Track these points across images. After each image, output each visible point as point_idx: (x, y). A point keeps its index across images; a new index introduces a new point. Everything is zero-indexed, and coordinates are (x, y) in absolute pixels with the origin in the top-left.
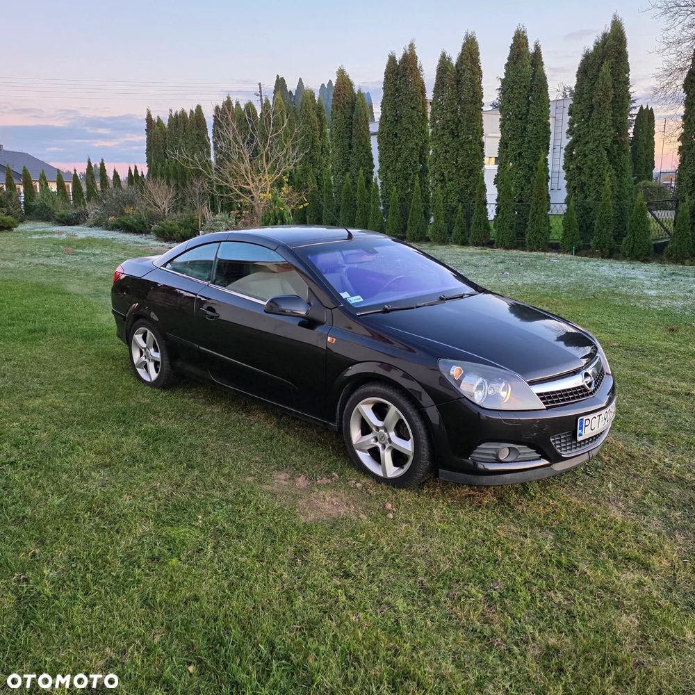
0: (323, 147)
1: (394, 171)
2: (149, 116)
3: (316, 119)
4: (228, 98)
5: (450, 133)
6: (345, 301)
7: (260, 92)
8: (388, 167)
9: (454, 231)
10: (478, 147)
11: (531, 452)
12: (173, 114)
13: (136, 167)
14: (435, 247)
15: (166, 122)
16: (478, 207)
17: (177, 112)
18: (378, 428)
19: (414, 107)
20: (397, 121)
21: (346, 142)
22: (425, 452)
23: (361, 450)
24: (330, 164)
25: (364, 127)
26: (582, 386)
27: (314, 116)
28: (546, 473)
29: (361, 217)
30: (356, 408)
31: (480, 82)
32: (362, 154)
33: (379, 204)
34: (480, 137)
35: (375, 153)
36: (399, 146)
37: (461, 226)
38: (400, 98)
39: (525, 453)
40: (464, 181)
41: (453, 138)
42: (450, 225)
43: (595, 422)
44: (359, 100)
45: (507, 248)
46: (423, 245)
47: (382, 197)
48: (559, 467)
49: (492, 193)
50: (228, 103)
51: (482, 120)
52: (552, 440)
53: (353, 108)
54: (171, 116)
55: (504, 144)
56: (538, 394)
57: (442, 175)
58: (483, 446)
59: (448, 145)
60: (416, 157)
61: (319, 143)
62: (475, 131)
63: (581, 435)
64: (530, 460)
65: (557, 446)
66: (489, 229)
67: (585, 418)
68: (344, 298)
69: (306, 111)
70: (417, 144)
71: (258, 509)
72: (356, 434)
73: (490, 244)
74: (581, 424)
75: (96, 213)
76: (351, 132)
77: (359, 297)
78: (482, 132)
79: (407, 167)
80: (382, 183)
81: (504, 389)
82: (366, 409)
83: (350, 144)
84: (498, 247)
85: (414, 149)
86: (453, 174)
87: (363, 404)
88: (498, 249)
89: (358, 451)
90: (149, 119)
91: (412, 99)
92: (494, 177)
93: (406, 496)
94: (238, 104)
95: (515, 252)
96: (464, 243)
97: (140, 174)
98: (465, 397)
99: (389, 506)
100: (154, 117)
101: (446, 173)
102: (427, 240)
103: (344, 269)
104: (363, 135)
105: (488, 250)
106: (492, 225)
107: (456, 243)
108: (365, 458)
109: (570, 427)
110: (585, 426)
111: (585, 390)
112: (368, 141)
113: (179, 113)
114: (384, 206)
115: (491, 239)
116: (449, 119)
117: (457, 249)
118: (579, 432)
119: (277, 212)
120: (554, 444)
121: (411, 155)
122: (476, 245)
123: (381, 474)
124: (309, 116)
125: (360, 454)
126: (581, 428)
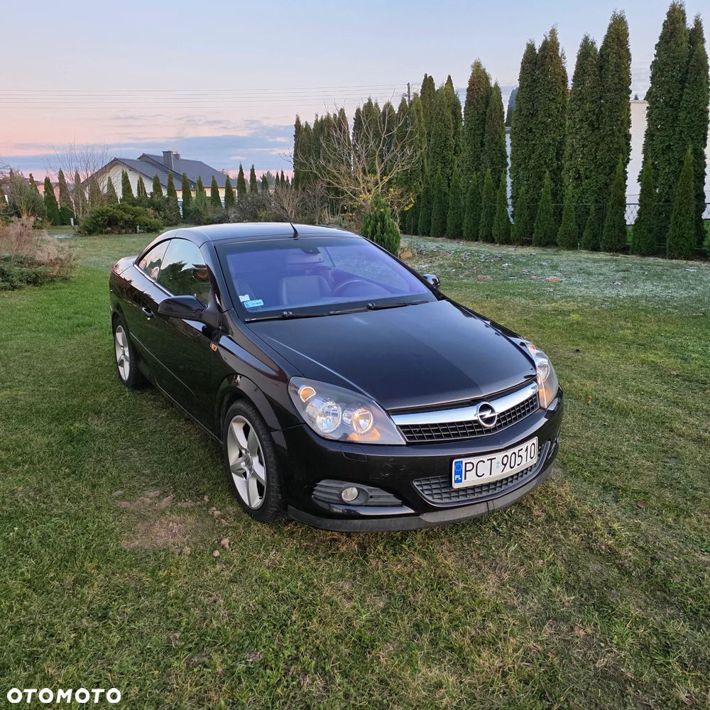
0: (457, 145)
1: (526, 169)
2: (298, 121)
3: (451, 117)
4: (370, 100)
5: (588, 125)
6: (241, 305)
7: (409, 92)
8: (520, 165)
9: (585, 234)
10: (623, 140)
11: (387, 496)
12: (319, 119)
13: (282, 172)
14: (562, 252)
15: (312, 127)
16: (612, 208)
17: (322, 117)
18: (246, 451)
19: (554, 99)
20: (532, 114)
21: (479, 139)
22: (274, 483)
23: (236, 474)
24: (461, 162)
25: (498, 123)
26: (476, 421)
27: (448, 114)
28: (413, 524)
29: (486, 219)
30: (230, 426)
31: (628, 67)
32: (494, 152)
33: (508, 205)
34: (625, 128)
35: (509, 150)
36: (534, 142)
37: (593, 230)
38: (537, 90)
39: (379, 497)
40: (602, 178)
41: (593, 131)
42: (581, 227)
43: (484, 468)
44: (495, 92)
45: (643, 255)
46: (548, 250)
47: (512, 197)
48: (428, 518)
49: (633, 191)
50: (370, 103)
51: (629, 110)
52: (416, 483)
53: (487, 102)
54: (316, 121)
55: (649, 135)
56: (402, 427)
57: (578, 172)
58: (323, 483)
59: (586, 139)
60: (552, 152)
61: (452, 142)
62: (619, 122)
64: (386, 506)
65: (426, 492)
66: (625, 233)
67: (465, 460)
68: (241, 301)
69: (440, 109)
70: (554, 140)
72: (233, 456)
73: (625, 250)
76: (483, 128)
77: (261, 301)
78: (629, 122)
79: (541, 165)
80: (513, 183)
82: (237, 428)
83: (482, 142)
84: (632, 254)
85: (550, 144)
86: (591, 171)
87: (235, 421)
88: (633, 256)
89: (233, 474)
90: (298, 125)
91: (550, 90)
92: (638, 174)
94: (376, 105)
95: (651, 260)
96: (595, 249)
97: (285, 179)
98: (306, 423)
99: (225, 541)
100: (303, 123)
101: (582, 170)
102: (556, 245)
104: (496, 132)
105: (621, 257)
106: (630, 229)
107: (586, 248)
108: (238, 482)
109: (442, 471)
110: (466, 471)
111: (480, 426)
112: (502, 138)
113: (324, 117)
114: (513, 206)
115: (627, 244)
116: (588, 110)
117: (584, 255)
119: (378, 214)
120: (419, 489)
121: (547, 151)
122: (609, 250)
123: (247, 502)
124: (443, 115)
125: (235, 477)
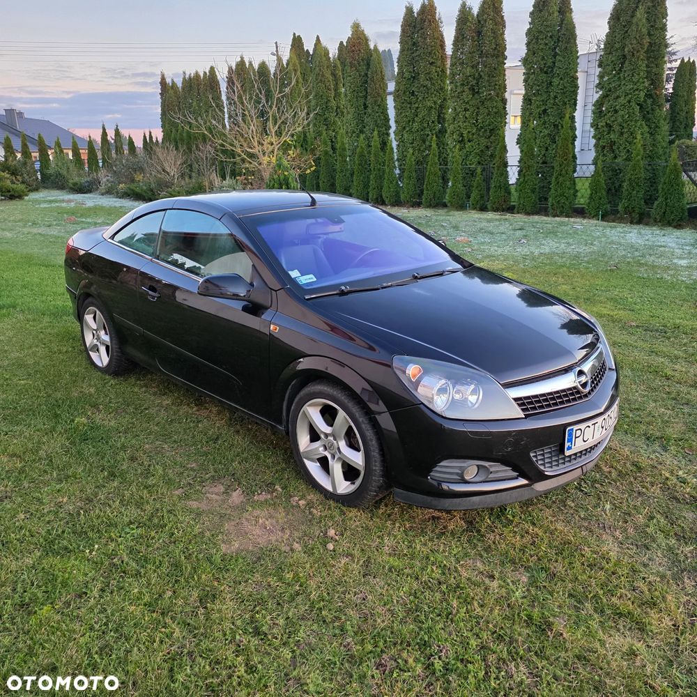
0: (338, 107)
1: (410, 131)
2: (163, 78)
3: (331, 78)
4: (242, 58)
5: (469, 89)
6: (293, 281)
7: (277, 51)
8: (404, 128)
9: (473, 196)
10: (500, 104)
11: (506, 471)
12: (187, 76)
13: (150, 133)
14: (452, 213)
15: (180, 85)
16: (498, 169)
17: (190, 74)
18: (326, 435)
19: (433, 63)
20: (414, 78)
21: (362, 101)
22: (377, 467)
23: (309, 459)
24: (344, 125)
25: (380, 85)
26: (575, 388)
27: (328, 75)
28: (526, 495)
29: (376, 181)
30: (302, 411)
31: (503, 33)
32: (377, 115)
33: (395, 167)
34: (502, 93)
35: (392, 113)
36: (417, 105)
37: (480, 191)
38: (418, 53)
39: (497, 472)
40: (484, 141)
41: (473, 95)
42: (468, 187)
43: (588, 433)
44: (375, 55)
45: (528, 214)
46: (439, 211)
47: (398, 160)
48: (541, 487)
49: (514, 154)
50: (242, 63)
51: (504, 75)
52: (532, 455)
53: (368, 64)
54: (184, 78)
55: (527, 100)
56: (516, 400)
57: (462, 135)
58: (444, 463)
59: (467, 103)
60: (434, 116)
61: (333, 103)
62: (497, 87)
63: (569, 448)
64: (505, 480)
65: (540, 462)
66: (509, 193)
67: (575, 427)
68: (293, 277)
69: (320, 70)
70: (435, 103)
71: (173, 534)
72: (303, 440)
73: (511, 210)
74: (570, 435)
75: (108, 180)
76: (366, 90)
77: (311, 276)
78: (505, 87)
79: (425, 128)
80: (398, 145)
81: (474, 392)
82: (313, 412)
83: (365, 104)
84: (518, 213)
85: (432, 107)
86: (473, 134)
87: (309, 406)
88: (519, 215)
89: (305, 461)
90: (163, 83)
91: (430, 53)
92: (517, 137)
93: (356, 517)
94: (251, 64)
95: (536, 218)
96: (483, 209)
97: (154, 140)
98: (422, 403)
99: (332, 532)
100: (168, 81)
101: (465, 132)
102: (445, 206)
103: (320, 240)
104: (379, 95)
105: (508, 216)
106: (513, 189)
107: (474, 209)
108: (314, 468)
109: (556, 439)
110: (576, 438)
111: (578, 392)
112: (384, 100)
113: (192, 75)
114: (400, 169)
115: (512, 204)
116: (468, 74)
117: (475, 215)
118: (567, 444)
119: (282, 177)
120: (534, 459)
121: (429, 114)
122: (495, 210)
123: (330, 488)
124: (323, 76)
125: (308, 464)
126: (570, 440)
